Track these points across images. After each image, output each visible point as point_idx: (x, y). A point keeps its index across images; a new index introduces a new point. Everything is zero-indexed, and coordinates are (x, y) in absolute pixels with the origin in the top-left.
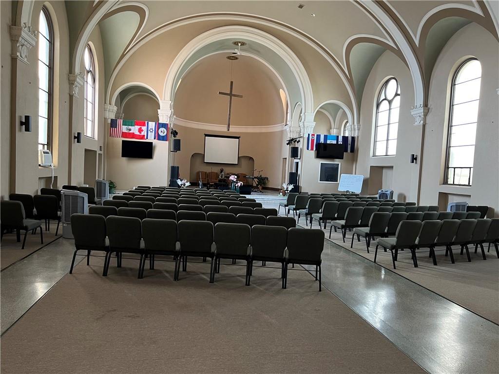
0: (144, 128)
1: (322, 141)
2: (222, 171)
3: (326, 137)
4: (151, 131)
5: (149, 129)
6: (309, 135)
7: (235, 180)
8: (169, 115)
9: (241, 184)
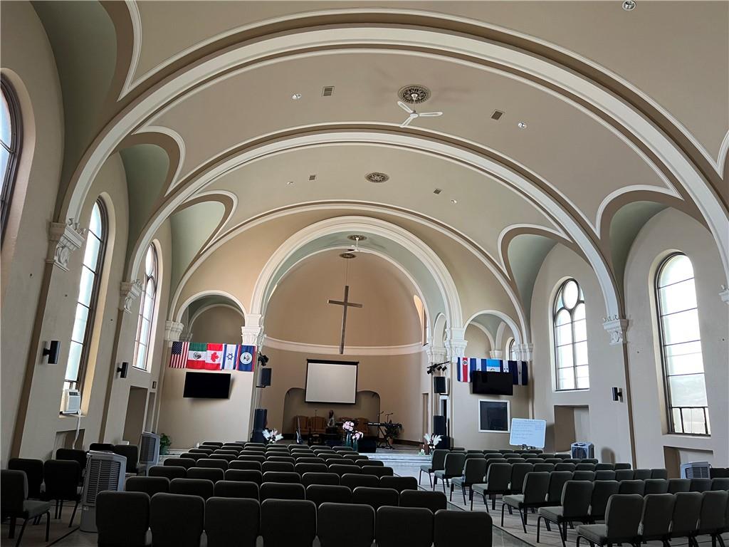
0: (220, 354)
1: (479, 367)
2: (331, 415)
3: (484, 362)
4: (230, 357)
5: (227, 355)
6: (459, 359)
7: (351, 429)
8: (257, 335)
9: (361, 435)
